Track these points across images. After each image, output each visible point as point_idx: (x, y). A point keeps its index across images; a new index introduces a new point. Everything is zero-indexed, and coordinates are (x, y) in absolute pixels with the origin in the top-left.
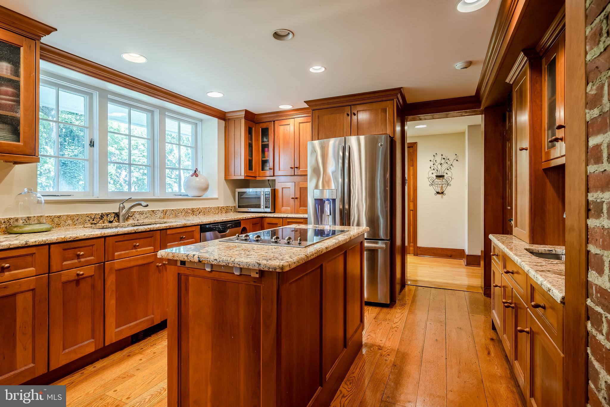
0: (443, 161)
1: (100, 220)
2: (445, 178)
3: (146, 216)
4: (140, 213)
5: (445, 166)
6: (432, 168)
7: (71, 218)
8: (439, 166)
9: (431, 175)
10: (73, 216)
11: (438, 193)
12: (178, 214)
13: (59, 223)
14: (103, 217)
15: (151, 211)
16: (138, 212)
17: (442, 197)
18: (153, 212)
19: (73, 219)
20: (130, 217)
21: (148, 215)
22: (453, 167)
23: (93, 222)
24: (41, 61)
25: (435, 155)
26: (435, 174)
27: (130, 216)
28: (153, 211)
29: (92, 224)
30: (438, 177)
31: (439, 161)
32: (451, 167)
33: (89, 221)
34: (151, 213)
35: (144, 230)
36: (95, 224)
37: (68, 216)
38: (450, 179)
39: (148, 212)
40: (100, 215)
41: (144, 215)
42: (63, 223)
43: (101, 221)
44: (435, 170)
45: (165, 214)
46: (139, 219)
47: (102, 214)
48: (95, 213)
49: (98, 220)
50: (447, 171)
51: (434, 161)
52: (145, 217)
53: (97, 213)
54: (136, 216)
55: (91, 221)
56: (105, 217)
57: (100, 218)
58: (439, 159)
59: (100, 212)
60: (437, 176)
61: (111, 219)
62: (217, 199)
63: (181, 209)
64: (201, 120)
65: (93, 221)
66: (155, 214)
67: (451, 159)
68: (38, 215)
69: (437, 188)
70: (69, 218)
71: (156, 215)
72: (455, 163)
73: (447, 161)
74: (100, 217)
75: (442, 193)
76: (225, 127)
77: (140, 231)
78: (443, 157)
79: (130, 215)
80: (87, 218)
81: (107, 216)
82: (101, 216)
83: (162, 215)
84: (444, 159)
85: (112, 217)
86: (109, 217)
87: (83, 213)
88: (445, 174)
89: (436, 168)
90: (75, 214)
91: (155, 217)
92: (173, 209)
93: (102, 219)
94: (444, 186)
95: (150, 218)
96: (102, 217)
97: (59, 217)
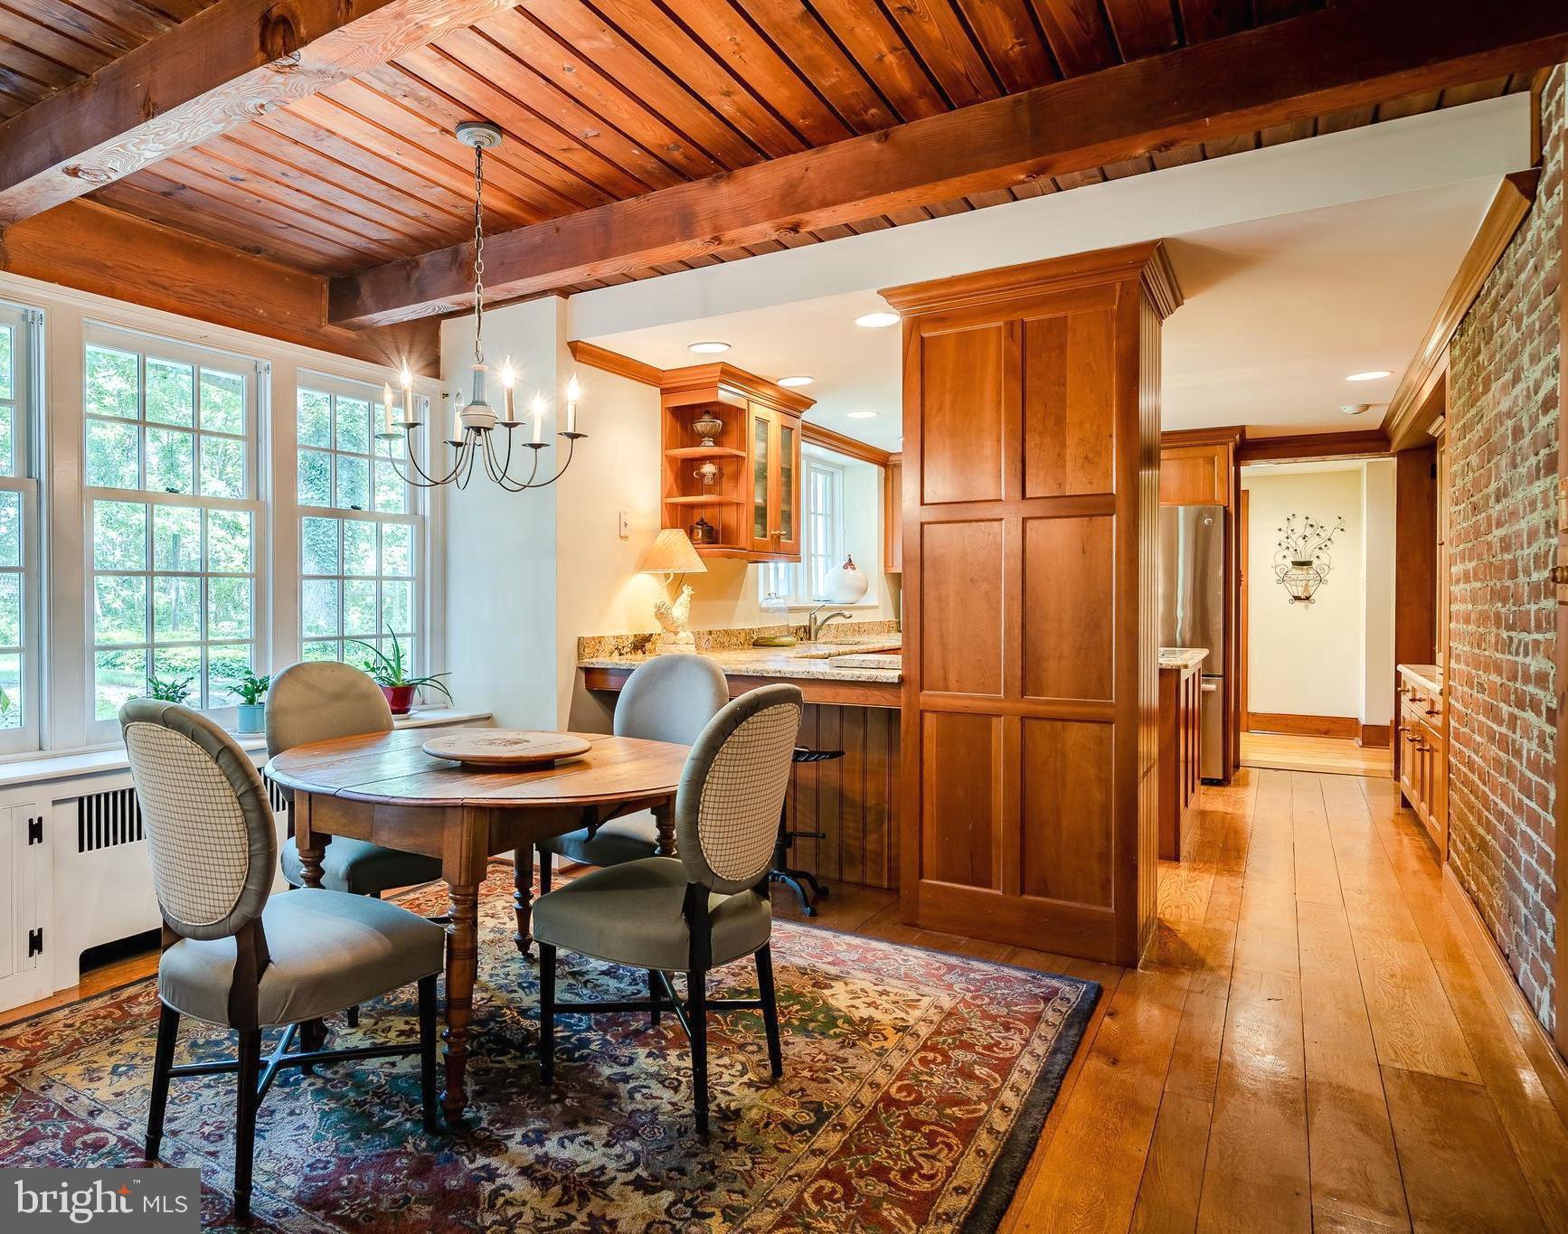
0: (1309, 531)
2: (1314, 566)
5: (1314, 541)
6: (1284, 545)
8: (1301, 541)
9: (1280, 560)
11: (1297, 598)
17: (1307, 608)
22: (1333, 543)
24: (803, 444)
25: (1291, 518)
26: (1291, 559)
30: (1299, 564)
31: (1300, 531)
32: (1328, 543)
38: (1326, 568)
44: (1292, 550)
50: (1317, 552)
51: (1289, 531)
58: (1299, 526)
60: (1296, 564)
62: (877, 607)
64: (843, 467)
67: (1329, 528)
69: (1294, 588)
72: (1337, 535)
73: (1319, 531)
75: (1307, 598)
76: (886, 479)
78: (1310, 522)
84: (1312, 526)
88: (1313, 559)
89: (1293, 544)
94: (1311, 583)
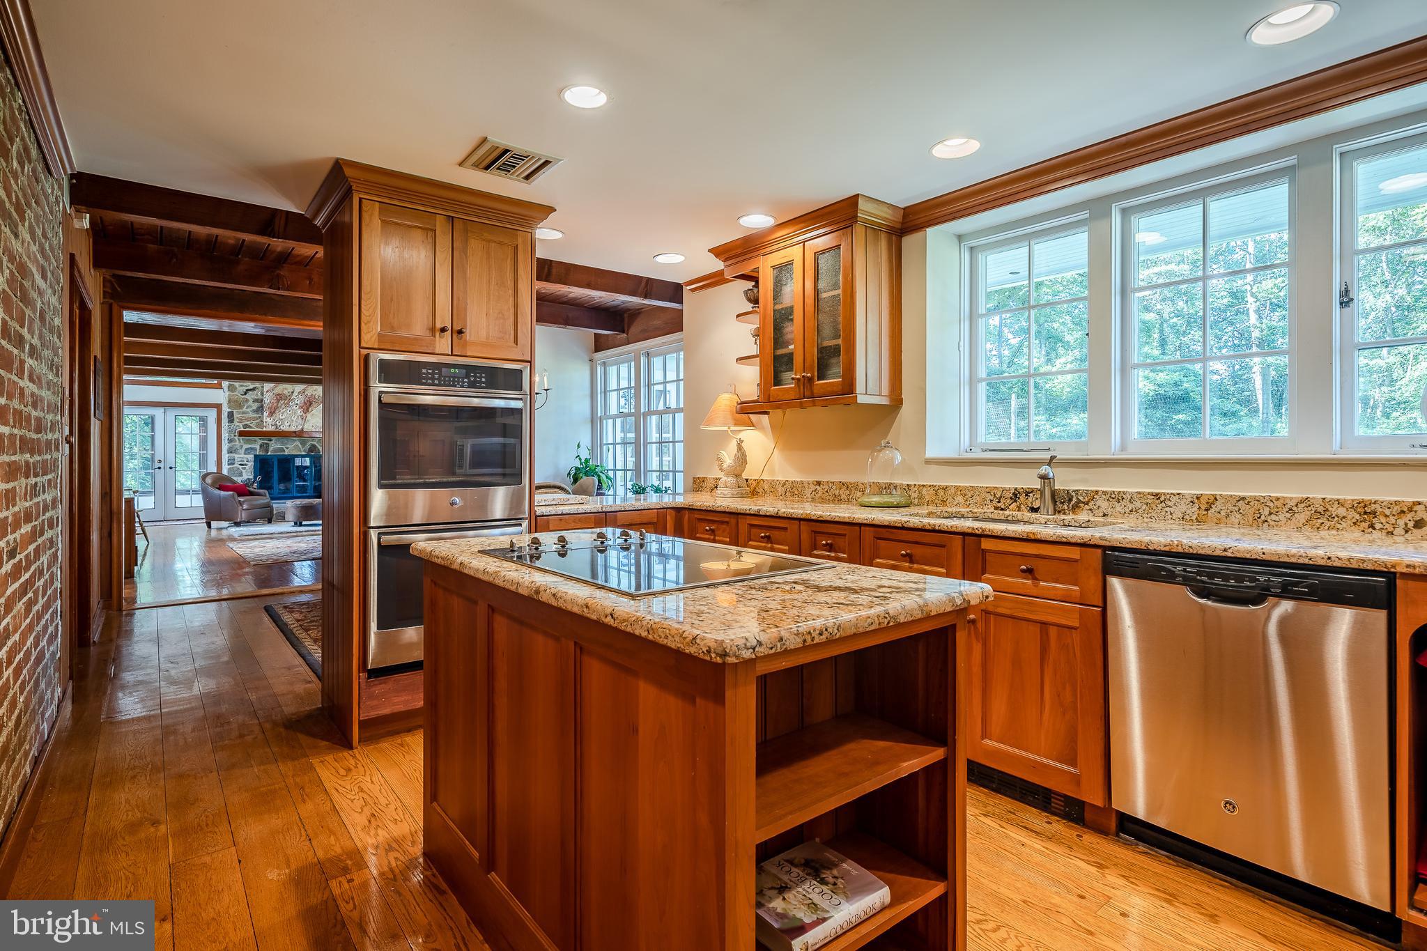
1: (1011, 502)
3: (1131, 506)
4: (1113, 496)
7: (962, 492)
10: (965, 488)
12: (1273, 517)
13: (945, 499)
14: (1019, 498)
15: (1152, 494)
16: (1105, 493)
18: (1159, 498)
19: (965, 495)
20: (1082, 505)
21: (1138, 504)
23: (999, 505)
27: (1083, 503)
28: (1157, 496)
29: (996, 508)
33: (991, 501)
34: (1150, 499)
35: (920, 527)
36: (1002, 509)
37: (957, 487)
39: (1139, 496)
40: (1012, 491)
41: (1126, 502)
42: (950, 499)
43: (1014, 505)
45: (1207, 510)
46: (1109, 511)
47: (1016, 489)
48: (1003, 486)
49: (1008, 501)
52: (1127, 511)
53: (1007, 486)
54: (1099, 503)
55: (995, 501)
56: (1022, 498)
57: (1011, 498)
59: (1013, 486)
61: (1034, 503)
63: (1291, 499)
65: (999, 502)
66: (1163, 505)
68: (919, 483)
70: (959, 493)
71: (1168, 509)
74: (1011, 495)
77: (911, 525)
79: (1081, 498)
80: (987, 496)
81: (1026, 495)
82: (1014, 494)
83: (1193, 511)
85: (1037, 499)
86: (1030, 499)
87: (981, 485)
90: (968, 485)
91: (1163, 513)
92: (1242, 494)
93: (1016, 501)
95: (1144, 515)
96: (1015, 496)
97: (945, 488)
